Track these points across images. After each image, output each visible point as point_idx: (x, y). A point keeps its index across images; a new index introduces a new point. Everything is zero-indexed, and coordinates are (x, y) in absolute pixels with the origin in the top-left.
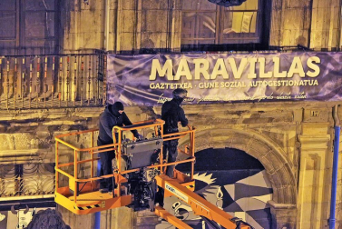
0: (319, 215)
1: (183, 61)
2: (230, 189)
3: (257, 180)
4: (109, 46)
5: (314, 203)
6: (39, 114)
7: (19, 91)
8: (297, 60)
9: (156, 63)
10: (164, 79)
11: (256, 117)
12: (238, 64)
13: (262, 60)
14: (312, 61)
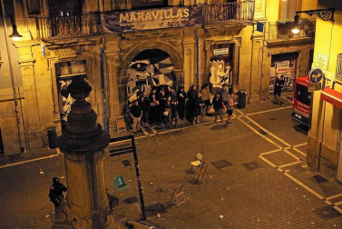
0: (192, 73)
1: (133, 14)
2: (157, 65)
3: (167, 61)
4: (102, 10)
5: (190, 68)
6: (75, 40)
7: (66, 31)
8: (179, 10)
9: (121, 15)
10: (125, 22)
11: (165, 35)
12: (155, 13)
13: (165, 11)
14: (186, 11)
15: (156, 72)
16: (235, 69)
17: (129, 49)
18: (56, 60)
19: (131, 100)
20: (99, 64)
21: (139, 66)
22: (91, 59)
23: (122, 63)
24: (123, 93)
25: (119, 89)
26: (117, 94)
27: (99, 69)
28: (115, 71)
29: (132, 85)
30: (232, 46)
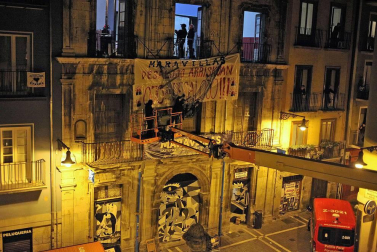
0: (217, 195)
2: (186, 188)
3: (195, 184)
5: (216, 191)
6: (118, 165)
10: (166, 148)
11: (197, 161)
15: (185, 194)
16: (253, 191)
17: (164, 173)
18: (96, 184)
19: (160, 222)
20: (136, 188)
21: (170, 189)
22: (129, 183)
23: (157, 187)
24: (155, 217)
25: (152, 212)
26: (149, 217)
27: (135, 192)
28: (151, 194)
29: (163, 208)
30: (250, 170)
